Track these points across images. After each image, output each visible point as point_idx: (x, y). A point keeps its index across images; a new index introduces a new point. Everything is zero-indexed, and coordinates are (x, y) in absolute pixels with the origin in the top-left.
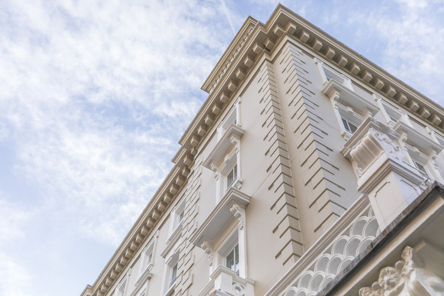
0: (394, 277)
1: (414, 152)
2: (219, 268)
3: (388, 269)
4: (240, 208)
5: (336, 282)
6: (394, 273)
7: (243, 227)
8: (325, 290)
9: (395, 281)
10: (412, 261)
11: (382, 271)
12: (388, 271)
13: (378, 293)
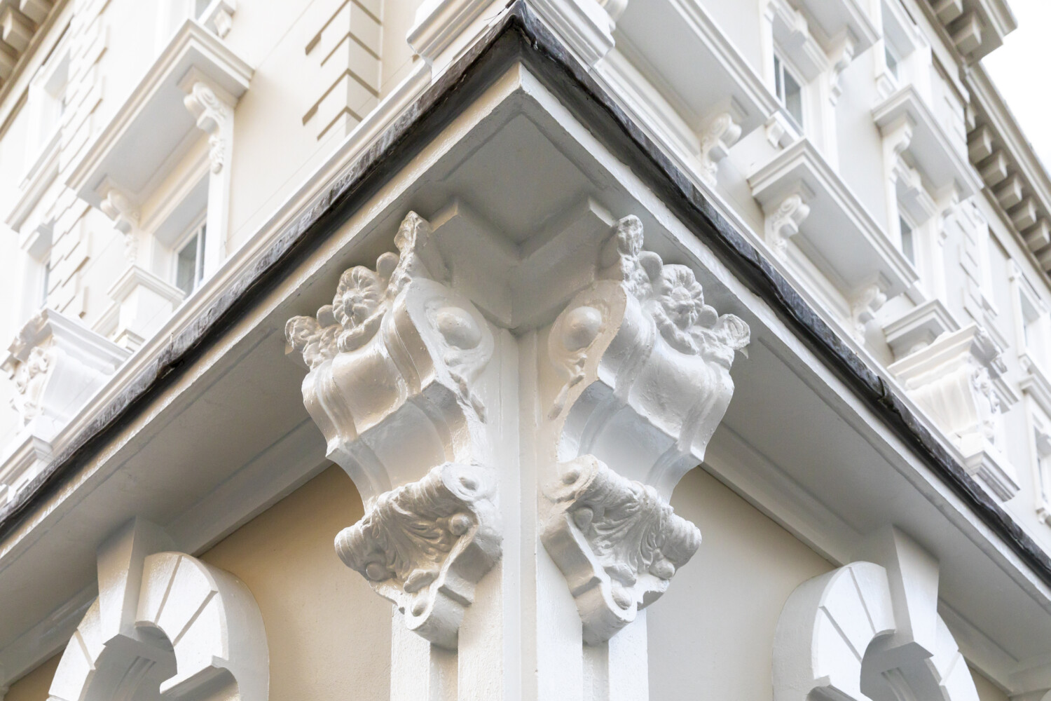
0: (367, 297)
1: (792, 30)
2: (132, 272)
3: (357, 272)
4: (215, 101)
5: (236, 294)
6: (368, 285)
7: (221, 165)
8: (212, 311)
9: (365, 306)
10: (412, 255)
11: (345, 276)
12: (356, 278)
13: (328, 334)
